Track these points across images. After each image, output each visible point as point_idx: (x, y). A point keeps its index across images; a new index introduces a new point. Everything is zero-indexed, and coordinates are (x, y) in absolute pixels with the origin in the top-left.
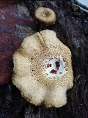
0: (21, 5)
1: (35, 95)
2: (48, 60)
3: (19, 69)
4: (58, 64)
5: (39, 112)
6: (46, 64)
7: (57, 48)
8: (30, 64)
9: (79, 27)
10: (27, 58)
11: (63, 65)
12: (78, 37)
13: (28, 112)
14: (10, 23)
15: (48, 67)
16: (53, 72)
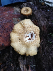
0: (16, 7)
1: (21, 50)
2: (27, 34)
3: (13, 39)
4: (32, 36)
5: (25, 59)
6: (26, 36)
7: (31, 27)
8: (18, 36)
9: (44, 14)
10: (17, 34)
11: (34, 36)
12: (43, 20)
13: (20, 59)
14: (10, 18)
15: (27, 37)
16: (30, 39)
